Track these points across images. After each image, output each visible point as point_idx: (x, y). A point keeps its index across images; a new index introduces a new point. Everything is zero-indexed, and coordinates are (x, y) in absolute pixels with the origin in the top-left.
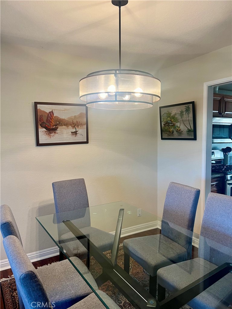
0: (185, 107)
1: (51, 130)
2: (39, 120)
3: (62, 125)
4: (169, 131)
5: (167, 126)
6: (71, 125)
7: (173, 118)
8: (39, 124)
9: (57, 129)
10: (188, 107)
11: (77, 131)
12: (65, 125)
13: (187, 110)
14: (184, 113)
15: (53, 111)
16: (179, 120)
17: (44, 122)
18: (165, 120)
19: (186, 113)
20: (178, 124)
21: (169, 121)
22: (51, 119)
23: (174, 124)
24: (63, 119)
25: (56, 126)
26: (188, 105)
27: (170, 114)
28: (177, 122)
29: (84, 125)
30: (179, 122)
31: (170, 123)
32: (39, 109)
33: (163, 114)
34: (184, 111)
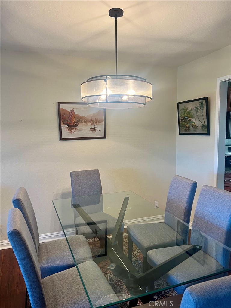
0: (199, 103)
1: (72, 126)
2: (61, 118)
3: (82, 122)
4: (186, 126)
5: (184, 121)
6: (90, 122)
7: (190, 114)
8: (62, 121)
9: (77, 126)
10: (202, 103)
11: (96, 127)
12: (84, 122)
13: (201, 106)
14: (199, 109)
15: (74, 110)
16: (194, 116)
17: (66, 120)
18: (182, 116)
19: (200, 109)
20: (193, 120)
21: (186, 116)
22: (72, 117)
23: (190, 119)
24: (83, 117)
25: (76, 123)
26: (202, 100)
27: (187, 109)
28: (192, 118)
29: (103, 122)
30: (194, 117)
31: (187, 119)
32: (62, 108)
33: (181, 110)
34: (199, 106)
